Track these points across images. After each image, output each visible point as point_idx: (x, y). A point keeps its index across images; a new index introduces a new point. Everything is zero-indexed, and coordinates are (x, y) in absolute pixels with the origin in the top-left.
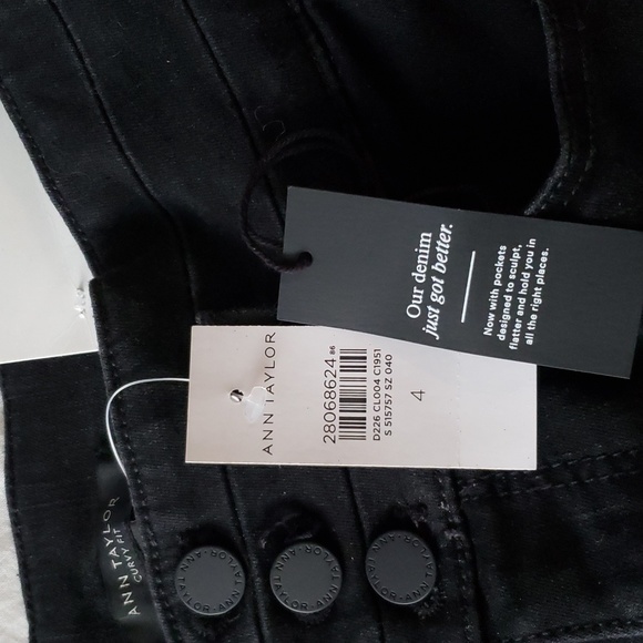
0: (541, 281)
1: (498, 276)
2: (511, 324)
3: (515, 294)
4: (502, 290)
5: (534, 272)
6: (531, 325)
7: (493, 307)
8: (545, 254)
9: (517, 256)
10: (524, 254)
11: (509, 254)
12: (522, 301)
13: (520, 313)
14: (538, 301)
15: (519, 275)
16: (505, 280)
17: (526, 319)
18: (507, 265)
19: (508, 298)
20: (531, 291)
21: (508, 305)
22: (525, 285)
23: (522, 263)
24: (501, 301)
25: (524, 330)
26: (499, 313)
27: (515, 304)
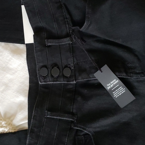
0: (122, 93)
1: (119, 89)
2: (116, 94)
3: (119, 92)
4: (118, 91)
5: (122, 92)
6: (118, 96)
7: (116, 91)
8: (125, 91)
9: (122, 89)
11: (121, 88)
12: (119, 93)
13: (118, 94)
14: (120, 94)
15: (121, 91)
16: (119, 90)
17: (118, 95)
18: (120, 89)
19: (118, 92)
20: (120, 93)
21: (117, 92)
22: (120, 92)
24: (117, 91)
25: (117, 96)
26: (116, 92)
27: (118, 93)
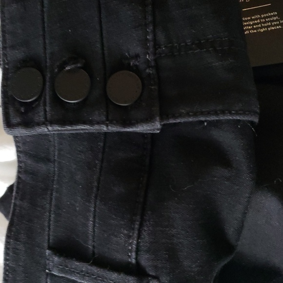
0: (269, 29)
1: (265, 15)
2: (249, 25)
3: (261, 23)
4: (260, 18)
5: (272, 26)
6: (252, 31)
7: (253, 18)
8: (280, 27)
9: (275, 18)
10: (276, 20)
11: (274, 16)
12: (260, 26)
13: (255, 27)
14: (262, 30)
15: (268, 22)
16: (265, 18)
17: (253, 29)
18: (271, 17)
19: (259, 21)
20: (264, 27)
21: (256, 22)
22: (266, 25)
23: (273, 21)
24: (256, 19)
25: (249, 30)
26: (251, 20)
27: (258, 24)
